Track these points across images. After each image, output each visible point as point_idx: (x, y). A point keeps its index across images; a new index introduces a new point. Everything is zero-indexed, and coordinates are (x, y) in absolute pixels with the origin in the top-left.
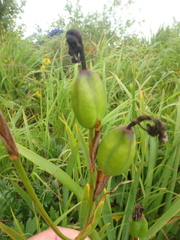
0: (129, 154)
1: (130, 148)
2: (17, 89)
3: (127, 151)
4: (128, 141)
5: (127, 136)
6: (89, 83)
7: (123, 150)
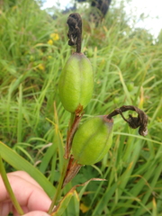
0: (106, 144)
1: (108, 138)
2: (22, 57)
3: (104, 141)
4: (107, 130)
5: (106, 125)
6: (80, 66)
7: (100, 139)
